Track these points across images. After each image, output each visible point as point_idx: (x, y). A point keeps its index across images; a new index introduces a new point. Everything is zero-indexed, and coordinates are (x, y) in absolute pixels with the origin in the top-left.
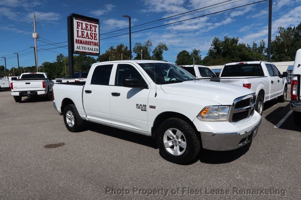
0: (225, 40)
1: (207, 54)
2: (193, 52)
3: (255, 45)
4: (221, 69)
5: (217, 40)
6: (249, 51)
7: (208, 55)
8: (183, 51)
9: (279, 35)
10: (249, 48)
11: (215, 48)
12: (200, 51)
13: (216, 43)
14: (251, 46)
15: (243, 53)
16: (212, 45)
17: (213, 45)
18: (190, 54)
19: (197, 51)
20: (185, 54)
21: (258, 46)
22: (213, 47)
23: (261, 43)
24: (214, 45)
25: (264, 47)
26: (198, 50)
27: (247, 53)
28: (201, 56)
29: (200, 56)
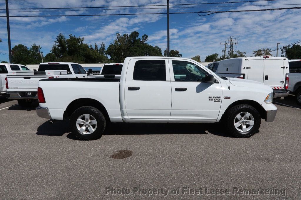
0: (69, 39)
1: (51, 51)
2: (32, 48)
3: (96, 46)
4: (101, 67)
5: (62, 36)
6: (93, 52)
7: (52, 52)
8: (19, 45)
9: (117, 40)
10: (92, 48)
11: (59, 46)
12: (40, 47)
13: (60, 40)
14: (94, 47)
15: (88, 53)
16: (56, 42)
17: (57, 42)
18: (29, 50)
19: (37, 47)
20: (23, 48)
21: (99, 47)
22: (57, 44)
23: (101, 45)
24: (58, 43)
25: (104, 49)
26: (38, 46)
27: (92, 53)
28: (42, 52)
29: (41, 53)
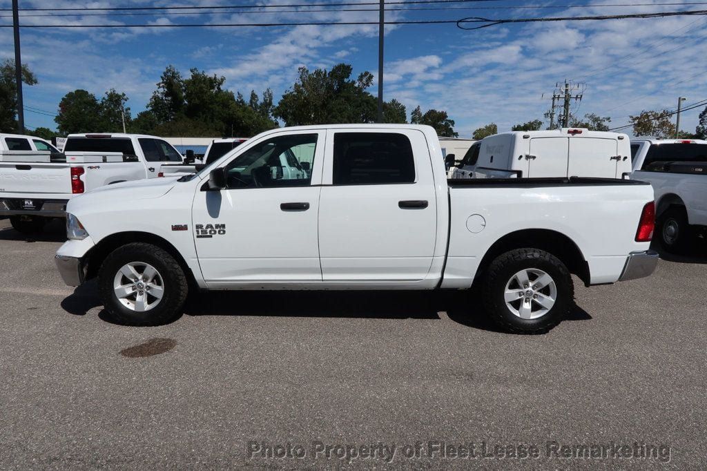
0: (191, 78)
1: (147, 107)
2: (107, 98)
3: (254, 96)
5: (173, 73)
6: (245, 109)
7: (150, 108)
8: (78, 91)
9: (301, 83)
10: (242, 101)
11: (166, 95)
12: (125, 97)
13: (170, 81)
14: (247, 99)
15: (231, 112)
16: (159, 84)
17: (161, 85)
18: (99, 102)
19: (117, 95)
20: (85, 99)
21: (261, 100)
22: (161, 90)
23: (264, 94)
24: (163, 87)
25: (270, 104)
26: (120, 94)
27: (240, 114)
28: (129, 109)
29: (127, 110)
